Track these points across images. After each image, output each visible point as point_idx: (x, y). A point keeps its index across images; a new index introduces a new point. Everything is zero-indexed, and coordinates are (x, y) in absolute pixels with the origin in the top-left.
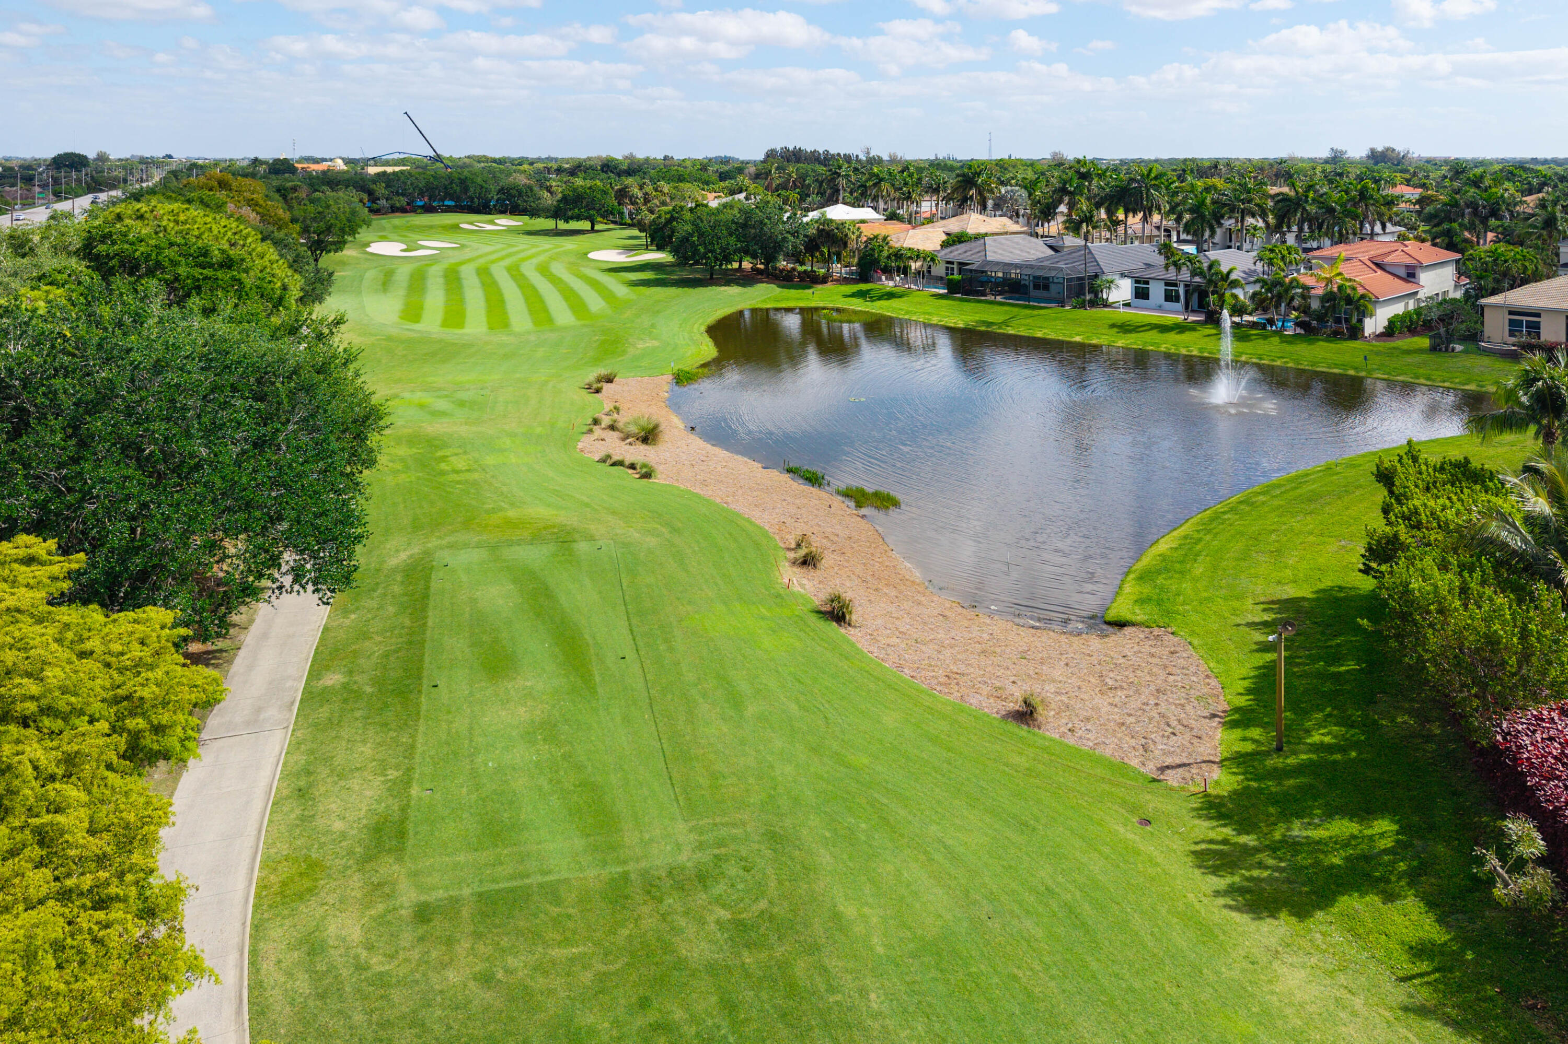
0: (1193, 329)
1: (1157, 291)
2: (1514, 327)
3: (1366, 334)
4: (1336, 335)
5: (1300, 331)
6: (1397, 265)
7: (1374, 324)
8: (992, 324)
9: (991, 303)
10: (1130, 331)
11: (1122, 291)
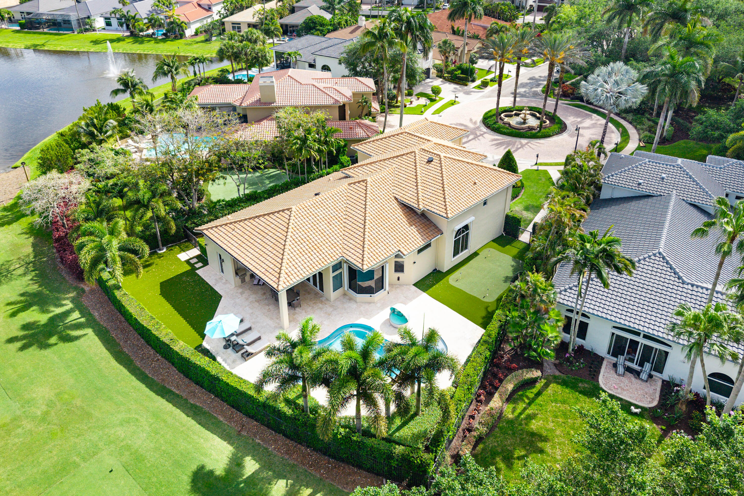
0: (124, 40)
1: (114, 22)
2: (234, 28)
3: (187, 36)
4: (176, 38)
5: (164, 37)
6: (205, 5)
7: (189, 32)
8: (38, 45)
9: (40, 33)
10: (98, 44)
11: (100, 23)
